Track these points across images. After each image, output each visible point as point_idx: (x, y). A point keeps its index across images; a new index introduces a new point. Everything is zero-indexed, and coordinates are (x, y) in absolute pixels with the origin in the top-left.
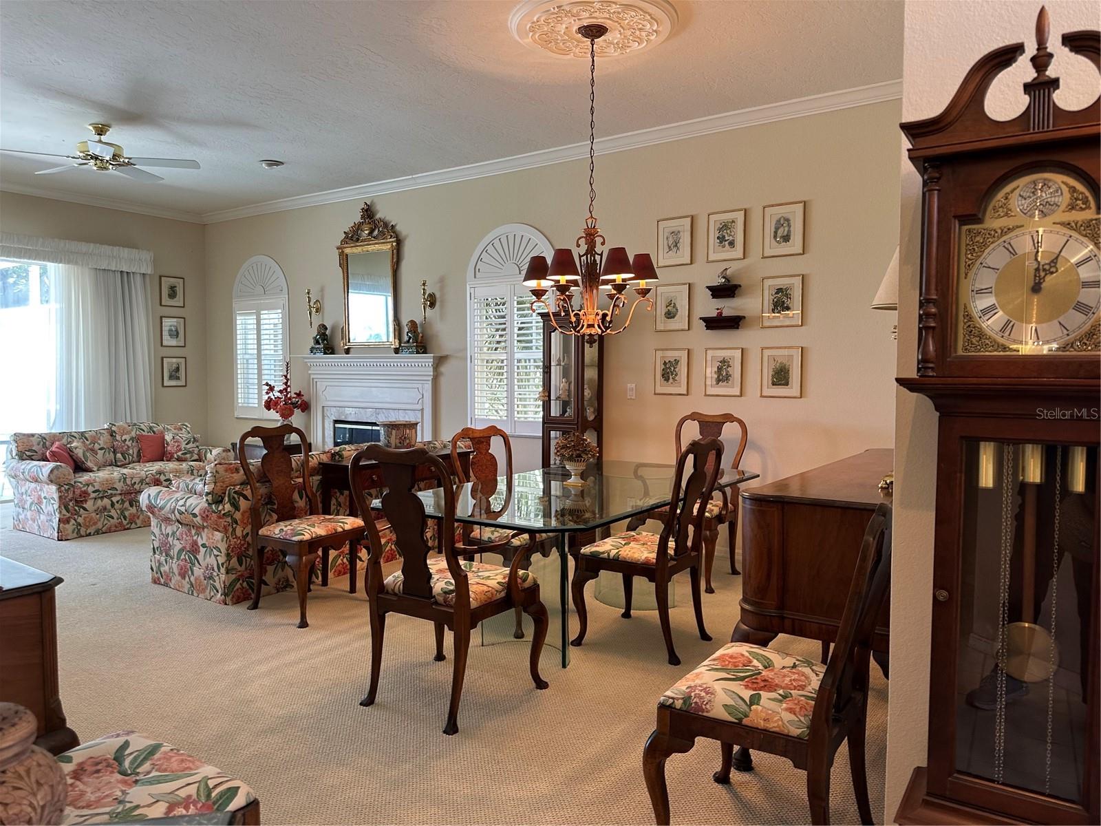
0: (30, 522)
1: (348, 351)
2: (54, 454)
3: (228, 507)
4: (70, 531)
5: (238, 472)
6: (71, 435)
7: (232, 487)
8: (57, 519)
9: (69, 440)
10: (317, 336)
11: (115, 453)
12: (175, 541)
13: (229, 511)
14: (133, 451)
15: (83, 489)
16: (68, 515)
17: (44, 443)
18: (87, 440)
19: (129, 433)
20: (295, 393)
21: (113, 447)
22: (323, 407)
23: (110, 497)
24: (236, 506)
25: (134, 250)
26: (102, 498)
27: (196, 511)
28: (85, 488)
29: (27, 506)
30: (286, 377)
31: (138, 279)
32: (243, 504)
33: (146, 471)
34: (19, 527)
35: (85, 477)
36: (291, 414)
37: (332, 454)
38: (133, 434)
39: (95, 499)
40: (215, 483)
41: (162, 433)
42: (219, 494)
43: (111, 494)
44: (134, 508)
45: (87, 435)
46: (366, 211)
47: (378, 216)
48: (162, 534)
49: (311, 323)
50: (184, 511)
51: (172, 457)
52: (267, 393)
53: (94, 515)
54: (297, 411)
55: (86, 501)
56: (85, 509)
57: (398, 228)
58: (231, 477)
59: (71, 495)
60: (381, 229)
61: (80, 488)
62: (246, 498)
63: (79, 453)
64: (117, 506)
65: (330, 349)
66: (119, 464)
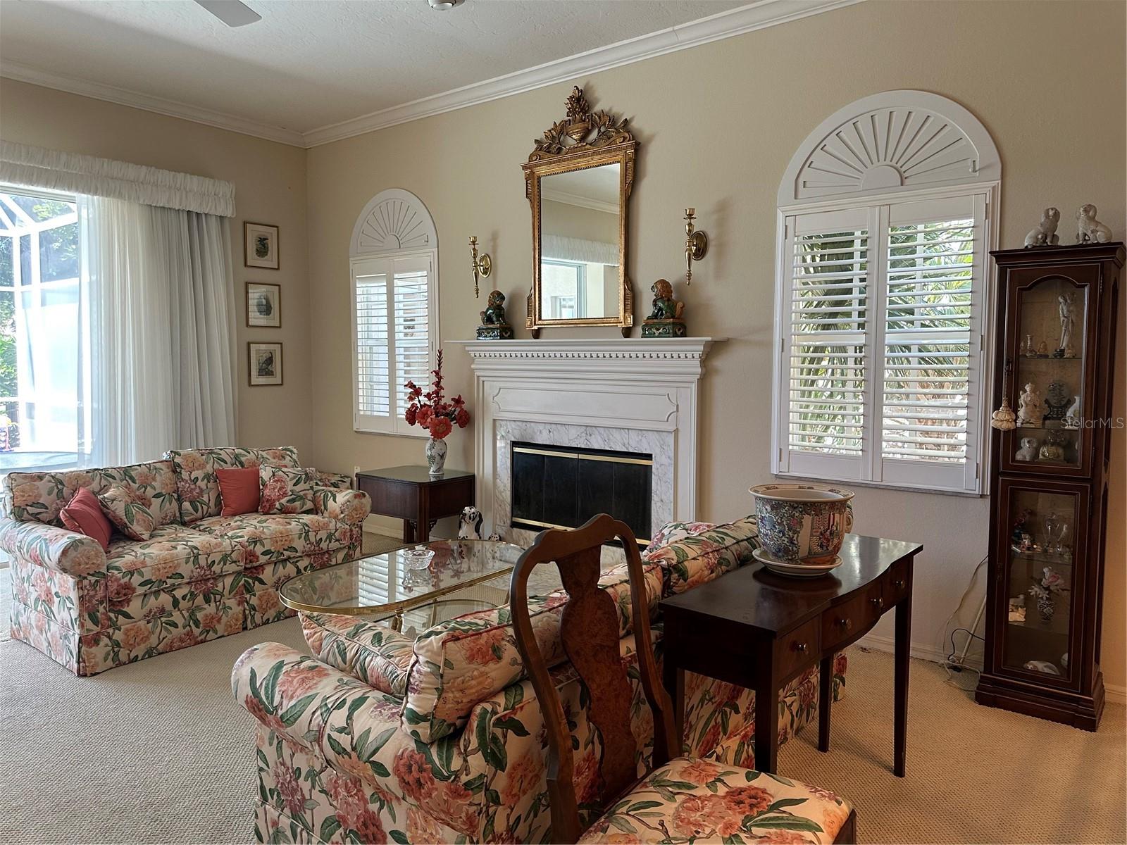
0: (36, 631)
1: (537, 334)
2: (72, 515)
3: (477, 763)
4: (100, 657)
5: (500, 658)
6: (106, 474)
7: (489, 707)
8: (77, 637)
9: (104, 483)
10: (488, 310)
11: (180, 500)
12: (315, 793)
13: (481, 776)
14: (209, 498)
15: (122, 581)
16: (96, 629)
17: (60, 491)
18: (134, 482)
19: (202, 466)
20: (453, 399)
21: (176, 491)
22: (494, 420)
23: (170, 591)
24: (496, 759)
25: (207, 180)
26: (157, 593)
27: (386, 757)
28: (126, 579)
29: (31, 601)
30: (437, 373)
31: (214, 224)
32: (514, 746)
33: (231, 538)
34: (19, 637)
35: (129, 555)
36: (447, 431)
37: (663, 569)
38: (209, 469)
39: (145, 595)
40: (441, 691)
41: (254, 465)
42: (449, 721)
43: (174, 585)
44: (213, 604)
45: (133, 473)
46: (579, 99)
47: (597, 108)
48: (283, 764)
49: (477, 290)
50: (349, 749)
51: (272, 506)
52: (411, 399)
53: (142, 623)
54: (455, 427)
55: (129, 601)
56: (127, 616)
57: (635, 125)
58: (482, 674)
59: (101, 594)
60: (603, 129)
61: (117, 580)
62: (520, 730)
63: (119, 509)
64: (183, 604)
65: (508, 332)
66: (186, 519)
